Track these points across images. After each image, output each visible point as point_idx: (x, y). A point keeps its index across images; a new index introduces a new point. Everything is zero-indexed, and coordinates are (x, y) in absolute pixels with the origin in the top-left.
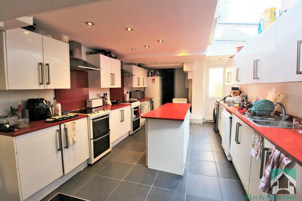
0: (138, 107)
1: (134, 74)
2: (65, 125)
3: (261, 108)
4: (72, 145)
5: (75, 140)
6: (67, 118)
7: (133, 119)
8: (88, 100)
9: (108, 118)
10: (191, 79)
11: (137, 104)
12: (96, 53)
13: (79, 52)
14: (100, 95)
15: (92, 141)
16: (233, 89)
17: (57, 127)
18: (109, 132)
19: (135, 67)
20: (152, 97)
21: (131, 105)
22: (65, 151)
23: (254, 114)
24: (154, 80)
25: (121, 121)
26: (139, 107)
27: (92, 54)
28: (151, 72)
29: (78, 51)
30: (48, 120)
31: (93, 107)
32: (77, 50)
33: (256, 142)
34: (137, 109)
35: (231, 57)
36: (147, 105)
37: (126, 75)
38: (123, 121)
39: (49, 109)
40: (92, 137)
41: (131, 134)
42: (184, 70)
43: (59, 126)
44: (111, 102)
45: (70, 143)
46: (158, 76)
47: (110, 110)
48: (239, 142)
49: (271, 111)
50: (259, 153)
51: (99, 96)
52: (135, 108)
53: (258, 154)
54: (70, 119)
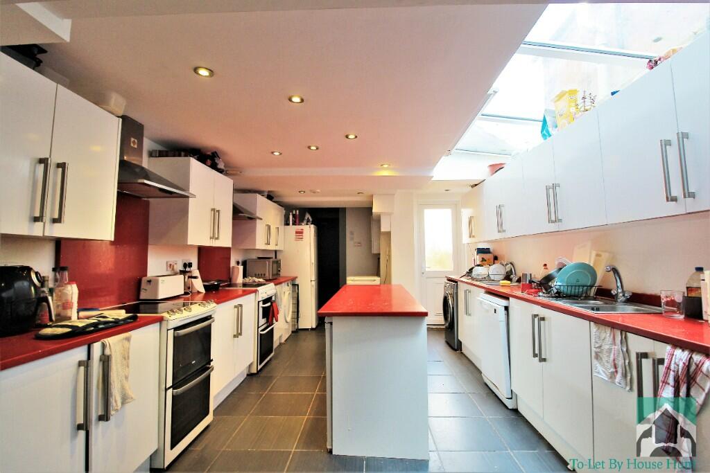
0: (271, 298)
1: (258, 214)
2: (104, 346)
3: (574, 282)
4: (119, 408)
5: (130, 393)
6: (107, 325)
7: (260, 329)
8: (144, 280)
9: (210, 326)
10: (388, 230)
11: (267, 290)
12: (180, 156)
13: (136, 146)
14: (175, 266)
15: (170, 392)
16: (480, 251)
17: (79, 353)
18: (209, 368)
19: (261, 200)
20: (295, 276)
21: (255, 292)
22: (98, 430)
23: (559, 295)
24: (302, 233)
25: (235, 336)
26: (273, 299)
27: (167, 156)
28: (294, 216)
29: (134, 142)
30: (47, 331)
31: (161, 297)
32: (132, 139)
33: (606, 347)
34: (269, 304)
35: (476, 185)
36: (287, 293)
37: (242, 217)
38: (240, 334)
39: (46, 300)
40: (170, 383)
41: (254, 371)
42: (374, 210)
43: (85, 348)
44: (204, 285)
45: (114, 404)
46: (309, 223)
47: (215, 304)
48: (543, 357)
49: (591, 286)
50: (620, 370)
51: (173, 269)
52: (265, 301)
53: (616, 372)
54: (115, 327)
